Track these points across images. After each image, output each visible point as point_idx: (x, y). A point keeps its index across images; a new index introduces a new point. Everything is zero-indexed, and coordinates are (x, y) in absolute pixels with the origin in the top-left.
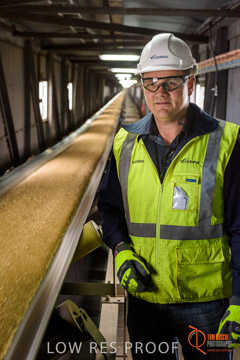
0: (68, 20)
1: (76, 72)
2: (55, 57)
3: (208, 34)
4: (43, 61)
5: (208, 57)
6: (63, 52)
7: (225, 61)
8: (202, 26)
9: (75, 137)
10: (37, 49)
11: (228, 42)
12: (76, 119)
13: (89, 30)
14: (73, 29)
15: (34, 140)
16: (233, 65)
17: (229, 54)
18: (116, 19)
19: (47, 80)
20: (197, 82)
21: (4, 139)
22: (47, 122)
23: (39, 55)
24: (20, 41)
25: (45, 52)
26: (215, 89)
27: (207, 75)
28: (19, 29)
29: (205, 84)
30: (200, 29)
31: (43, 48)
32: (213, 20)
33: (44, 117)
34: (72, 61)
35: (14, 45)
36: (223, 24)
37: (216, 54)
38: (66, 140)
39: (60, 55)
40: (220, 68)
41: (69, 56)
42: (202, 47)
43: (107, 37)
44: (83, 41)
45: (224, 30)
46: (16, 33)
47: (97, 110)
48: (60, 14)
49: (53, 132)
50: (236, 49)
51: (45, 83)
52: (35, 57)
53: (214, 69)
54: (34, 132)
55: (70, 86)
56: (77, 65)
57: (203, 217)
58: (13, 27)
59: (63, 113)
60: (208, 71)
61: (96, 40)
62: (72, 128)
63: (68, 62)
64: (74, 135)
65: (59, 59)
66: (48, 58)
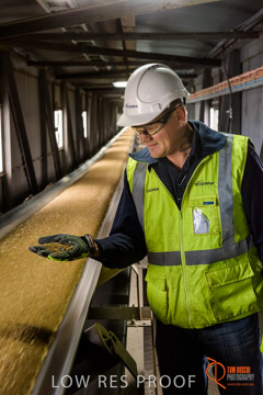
0: (82, 48)
1: (90, 100)
2: (69, 85)
3: (221, 57)
4: (58, 89)
5: (221, 81)
6: (77, 81)
7: (239, 83)
8: (215, 49)
9: (91, 165)
10: (52, 79)
11: (241, 64)
12: (91, 147)
13: (102, 58)
14: (87, 57)
15: (51, 169)
16: (247, 87)
17: (244, 75)
18: (129, 45)
19: (62, 109)
20: (210, 106)
21: (22, 168)
22: (63, 150)
23: (53, 84)
24: (34, 71)
25: (59, 81)
26: (230, 111)
27: (220, 98)
28: (33, 59)
29: (219, 107)
30: (213, 52)
31: (57, 77)
32: (226, 43)
33: (60, 145)
34: (85, 90)
35: (29, 75)
36: (235, 46)
37: (229, 77)
38: (83, 167)
39: (73, 84)
40: (234, 91)
41: (83, 84)
42: (215, 71)
43: (120, 64)
44: (96, 69)
45: (237, 52)
46: (30, 63)
47: (111, 138)
48: (74, 42)
49: (69, 160)
50: (249, 70)
51: (60, 112)
52: (50, 87)
53: (228, 92)
54: (50, 160)
55: (84, 114)
56: (90, 94)
57: (226, 238)
58: (28, 56)
59: (78, 141)
60: (222, 94)
61: (109, 68)
62: (88, 156)
63: (82, 91)
64: (89, 162)
65: (73, 88)
66: (62, 87)
